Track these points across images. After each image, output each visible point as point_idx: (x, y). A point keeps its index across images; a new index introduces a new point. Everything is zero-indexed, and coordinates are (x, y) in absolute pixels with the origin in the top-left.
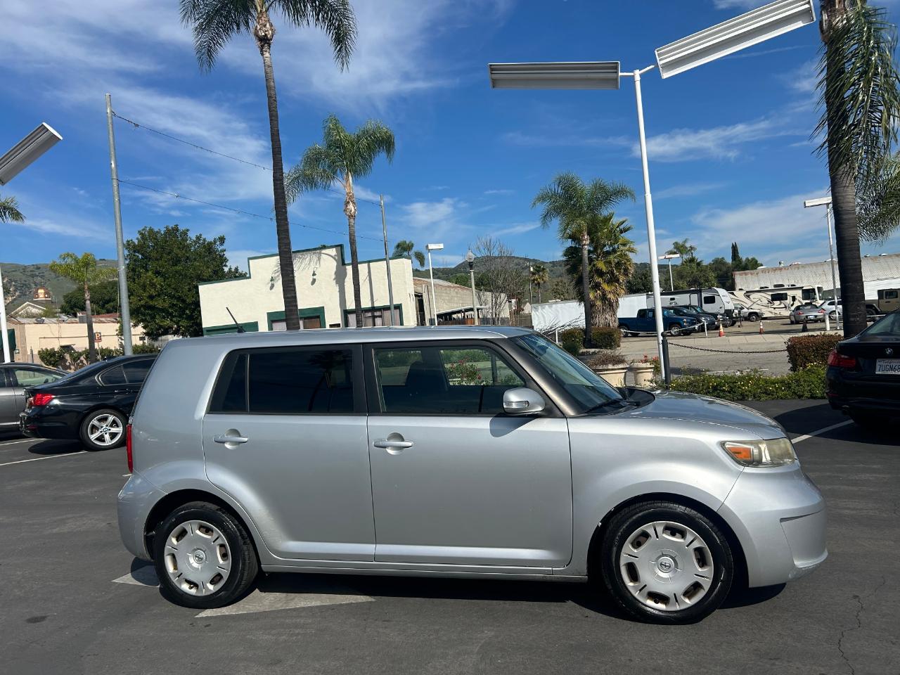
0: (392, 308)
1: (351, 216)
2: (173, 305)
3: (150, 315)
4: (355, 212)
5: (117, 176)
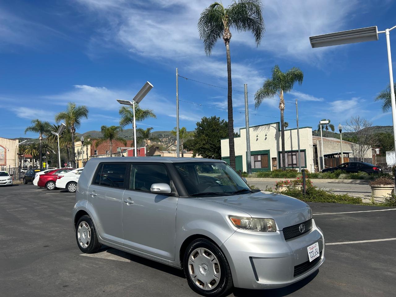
0: (299, 151)
1: (282, 110)
2: (212, 147)
3: (204, 151)
4: (284, 108)
5: (178, 99)
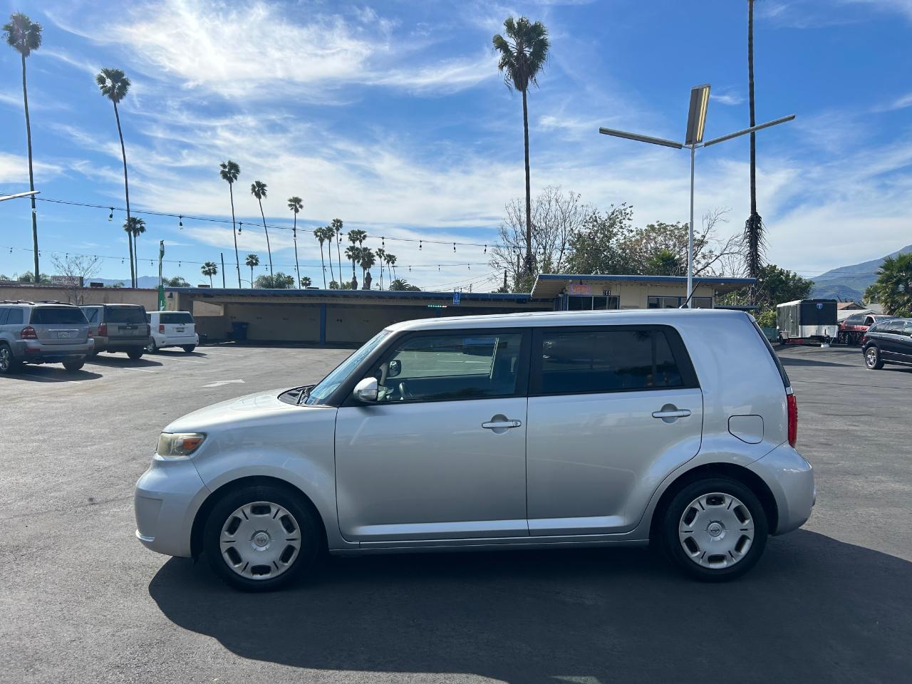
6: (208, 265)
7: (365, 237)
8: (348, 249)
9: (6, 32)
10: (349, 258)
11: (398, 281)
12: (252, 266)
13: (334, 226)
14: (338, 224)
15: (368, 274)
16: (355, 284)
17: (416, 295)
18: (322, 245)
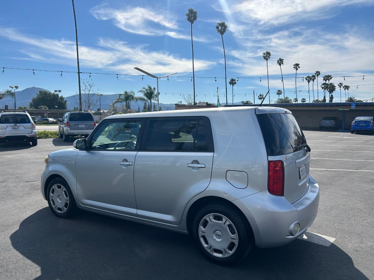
6: (260, 95)
7: (331, 78)
8: (322, 84)
9: (187, 16)
10: (323, 89)
11: (351, 98)
12: (279, 95)
13: (316, 74)
14: (318, 73)
15: (332, 95)
16: (325, 100)
17: (360, 104)
18: (309, 84)
